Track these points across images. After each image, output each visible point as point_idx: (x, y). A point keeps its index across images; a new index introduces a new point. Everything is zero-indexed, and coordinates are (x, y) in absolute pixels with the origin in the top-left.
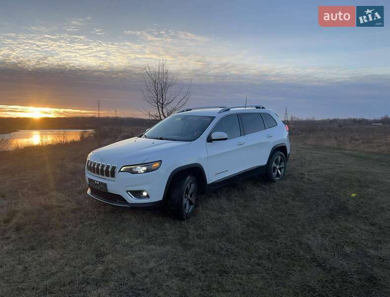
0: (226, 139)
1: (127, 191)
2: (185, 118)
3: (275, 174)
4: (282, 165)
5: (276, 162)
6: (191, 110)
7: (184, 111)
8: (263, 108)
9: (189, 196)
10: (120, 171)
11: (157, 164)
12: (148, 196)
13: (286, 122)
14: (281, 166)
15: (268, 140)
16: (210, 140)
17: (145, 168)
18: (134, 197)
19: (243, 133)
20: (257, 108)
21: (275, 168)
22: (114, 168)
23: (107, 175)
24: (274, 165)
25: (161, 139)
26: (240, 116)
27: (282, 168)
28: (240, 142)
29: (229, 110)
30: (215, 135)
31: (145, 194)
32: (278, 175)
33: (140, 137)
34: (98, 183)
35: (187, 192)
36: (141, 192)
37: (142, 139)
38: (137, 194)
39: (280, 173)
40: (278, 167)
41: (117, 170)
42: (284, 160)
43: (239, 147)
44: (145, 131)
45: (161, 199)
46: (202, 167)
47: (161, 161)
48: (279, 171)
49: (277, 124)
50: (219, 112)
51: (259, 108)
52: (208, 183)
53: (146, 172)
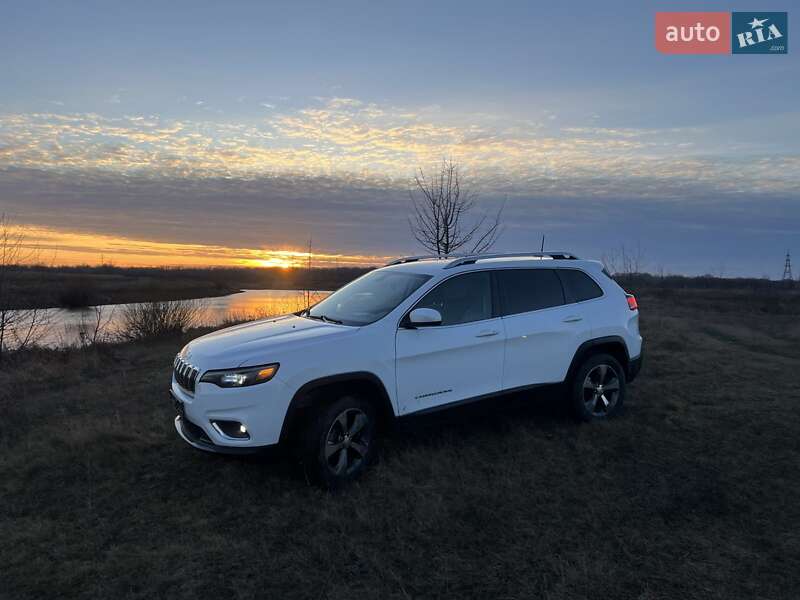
1: (212, 421)
3: (589, 404)
5: (595, 378)
6: (416, 260)
7: (400, 263)
8: (572, 258)
10: (201, 380)
11: (269, 371)
12: (247, 435)
14: (611, 387)
15: (568, 327)
16: (406, 323)
17: (244, 377)
18: (223, 434)
19: (498, 312)
22: (195, 374)
23: (186, 386)
25: (321, 318)
27: (615, 390)
28: (484, 331)
29: (473, 262)
30: (417, 316)
31: (243, 429)
32: (599, 407)
36: (237, 425)
38: (230, 427)
39: (606, 402)
40: (600, 389)
41: (198, 379)
42: (618, 372)
45: (276, 441)
46: (379, 381)
47: (278, 364)
48: (603, 397)
49: (602, 294)
50: (447, 268)
51: (561, 257)
52: (397, 414)
53: (243, 385)
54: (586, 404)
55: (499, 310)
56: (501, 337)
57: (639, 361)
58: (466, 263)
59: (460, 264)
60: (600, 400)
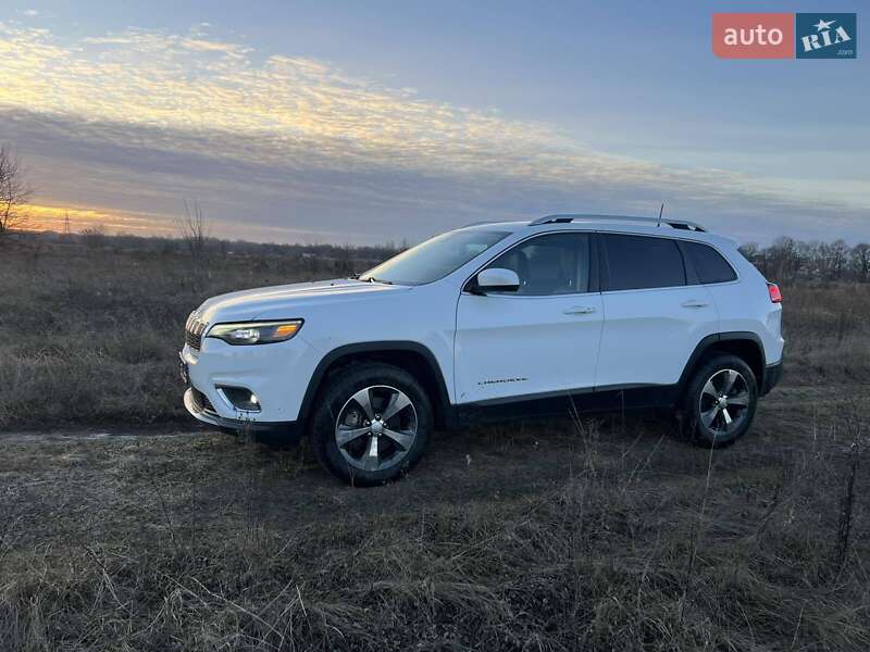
0: (511, 289)
1: (216, 386)
4: (742, 399)
5: (720, 383)
8: (698, 229)
10: (207, 335)
11: (291, 327)
12: (258, 406)
14: (737, 401)
15: (688, 314)
16: (473, 287)
17: (255, 333)
18: (229, 403)
19: (596, 284)
20: (675, 226)
21: (709, 402)
24: (708, 387)
26: (597, 240)
27: (742, 407)
28: (576, 307)
29: (569, 221)
30: (486, 278)
31: (254, 399)
32: (718, 422)
36: (247, 393)
38: (239, 395)
39: (728, 419)
40: (722, 400)
41: (204, 334)
42: (750, 382)
43: (571, 319)
45: (295, 418)
46: (433, 356)
47: (303, 320)
48: (725, 411)
49: (734, 277)
50: (532, 224)
51: (684, 227)
52: (452, 401)
53: (259, 343)
54: (702, 415)
55: (598, 283)
56: (597, 317)
57: (777, 370)
58: (559, 221)
59: (550, 222)
60: (720, 414)
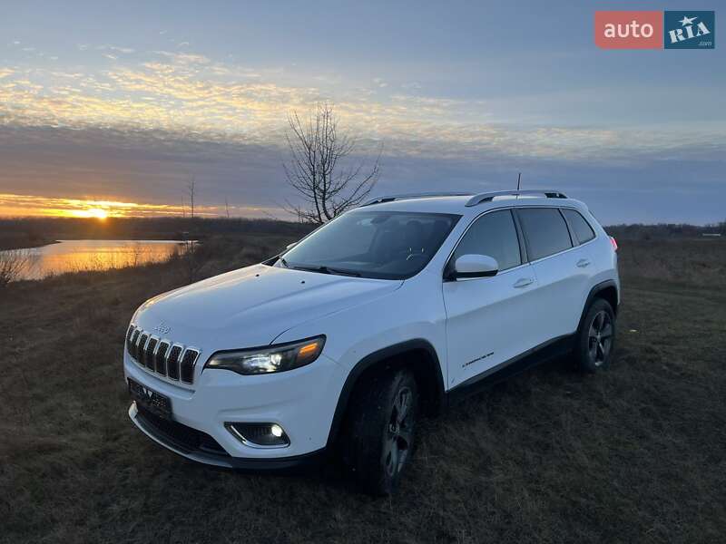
0: (493, 273)
1: (227, 425)
2: (381, 218)
3: (592, 353)
4: (608, 331)
5: (596, 325)
6: (392, 200)
7: (377, 202)
8: (561, 196)
9: (398, 428)
10: (207, 366)
12: (285, 439)
13: (610, 231)
14: (605, 334)
15: (581, 272)
16: (450, 274)
17: (278, 358)
18: (246, 442)
19: (526, 257)
20: (550, 195)
21: (593, 339)
22: (191, 356)
23: (174, 375)
24: (592, 331)
25: (323, 270)
26: (516, 215)
27: (608, 336)
28: (520, 280)
29: (489, 199)
30: (464, 263)
31: (277, 432)
32: (599, 356)
33: (271, 264)
34: (150, 394)
35: (393, 420)
36: (266, 427)
37: (276, 270)
38: (256, 432)
40: (599, 337)
41: (200, 363)
42: (611, 317)
43: (520, 291)
44: (284, 249)
45: (323, 444)
47: (323, 337)
49: (595, 234)
50: (469, 205)
51: (554, 195)
52: (446, 389)
53: (281, 369)
54: (590, 354)
55: (526, 254)
56: (535, 286)
58: (485, 200)
59: (481, 201)
